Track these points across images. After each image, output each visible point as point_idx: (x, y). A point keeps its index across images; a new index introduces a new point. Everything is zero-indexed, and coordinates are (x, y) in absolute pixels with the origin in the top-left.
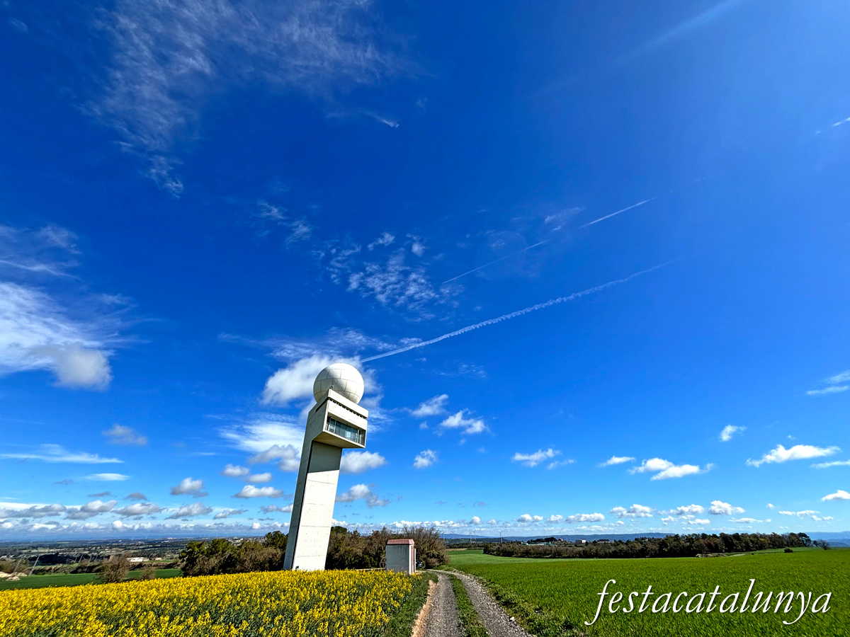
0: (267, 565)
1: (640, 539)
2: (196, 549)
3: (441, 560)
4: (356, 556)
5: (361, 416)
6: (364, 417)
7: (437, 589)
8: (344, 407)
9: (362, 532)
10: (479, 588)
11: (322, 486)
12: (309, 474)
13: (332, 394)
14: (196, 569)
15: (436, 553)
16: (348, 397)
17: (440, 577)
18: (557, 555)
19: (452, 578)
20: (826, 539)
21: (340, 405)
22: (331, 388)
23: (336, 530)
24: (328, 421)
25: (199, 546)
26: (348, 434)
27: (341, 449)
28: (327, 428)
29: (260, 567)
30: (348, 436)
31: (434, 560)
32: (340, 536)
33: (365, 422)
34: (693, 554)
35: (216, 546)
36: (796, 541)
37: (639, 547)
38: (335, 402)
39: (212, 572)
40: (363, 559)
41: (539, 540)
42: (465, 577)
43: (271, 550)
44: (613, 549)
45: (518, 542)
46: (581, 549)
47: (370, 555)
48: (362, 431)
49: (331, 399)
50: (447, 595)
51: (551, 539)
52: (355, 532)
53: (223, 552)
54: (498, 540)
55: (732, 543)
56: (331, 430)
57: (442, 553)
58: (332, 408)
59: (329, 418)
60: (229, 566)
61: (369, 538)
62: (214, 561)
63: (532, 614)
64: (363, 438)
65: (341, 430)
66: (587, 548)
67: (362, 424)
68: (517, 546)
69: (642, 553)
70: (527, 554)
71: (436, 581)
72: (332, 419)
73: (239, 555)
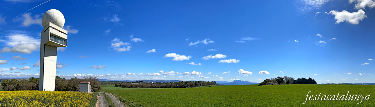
0: (31, 88)
1: (171, 82)
2: (6, 82)
3: (99, 88)
4: (65, 87)
5: (65, 33)
6: (66, 34)
7: (100, 98)
8: (57, 30)
9: (66, 78)
10: (114, 97)
11: (51, 62)
12: (45, 57)
13: (51, 24)
14: (7, 88)
16: (58, 25)
18: (142, 87)
19: (104, 95)
20: (219, 83)
21: (55, 29)
22: (50, 22)
23: (57, 77)
24: (50, 36)
25: (7, 81)
26: (60, 41)
27: (57, 47)
28: (50, 39)
29: (29, 89)
30: (59, 42)
31: (96, 89)
32: (58, 79)
33: (66, 36)
34: (185, 87)
35: (12, 81)
36: (214, 83)
37: (170, 84)
38: (52, 28)
39: (13, 90)
40: (68, 88)
41: (136, 82)
42: (109, 94)
43: (32, 83)
44: (162, 85)
45: (128, 82)
46: (151, 85)
47: (70, 87)
48: (65, 40)
49: (51, 27)
51: (141, 82)
52: (64, 78)
53: (15, 83)
54: (121, 81)
55: (197, 84)
56: (52, 40)
57: (99, 86)
58: (52, 31)
59: (51, 35)
60: (17, 88)
61: (69, 80)
62: (12, 87)
63: (131, 103)
64: (66, 43)
65: (56, 40)
66: (153, 85)
67: (65, 37)
68: (128, 84)
69: (170, 87)
70: (131, 86)
71: (99, 95)
73: (21, 84)
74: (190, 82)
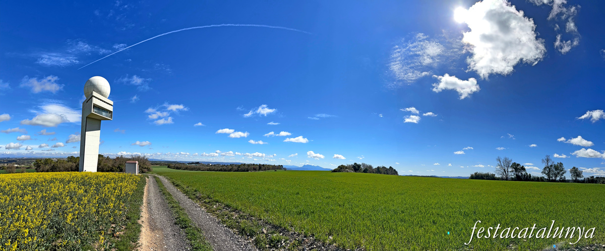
0: (70, 169)
1: (232, 165)
2: (39, 162)
3: (149, 170)
4: (109, 167)
5: (110, 104)
6: (111, 105)
7: (149, 181)
8: (101, 100)
9: (111, 157)
10: (166, 181)
11: (93, 138)
12: (86, 132)
13: (95, 94)
14: (41, 169)
15: (146, 167)
16: (102, 95)
17: (149, 177)
18: (199, 169)
19: (155, 177)
20: (287, 167)
21: (99, 99)
22: (94, 90)
23: (100, 156)
24: (94, 107)
25: (40, 161)
26: (104, 113)
27: (101, 120)
28: (93, 111)
29: (67, 170)
30: (104, 115)
31: (145, 170)
32: (101, 158)
33: (112, 107)
34: (248, 171)
35: (47, 161)
36: (280, 167)
37: (230, 167)
38: (96, 98)
39: (48, 171)
40: (112, 168)
41: (192, 163)
42: (160, 177)
43: (70, 163)
44: (221, 168)
45: (183, 163)
46: (208, 167)
47: (115, 167)
48: (110, 112)
49: (94, 97)
50: (153, 182)
51: (198, 163)
52: (108, 157)
53: (51, 164)
54: (175, 162)
55: (261, 167)
56: (95, 112)
57: (149, 167)
58: (95, 101)
59: (94, 106)
60: (53, 169)
61: (114, 159)
62: (47, 167)
63: (185, 188)
64: (111, 115)
65: (100, 112)
66: (211, 167)
67: (111, 108)
68: (183, 165)
69: (230, 170)
70: (186, 169)
71: (148, 178)
72: (96, 107)
73: (57, 165)
74: (254, 164)
